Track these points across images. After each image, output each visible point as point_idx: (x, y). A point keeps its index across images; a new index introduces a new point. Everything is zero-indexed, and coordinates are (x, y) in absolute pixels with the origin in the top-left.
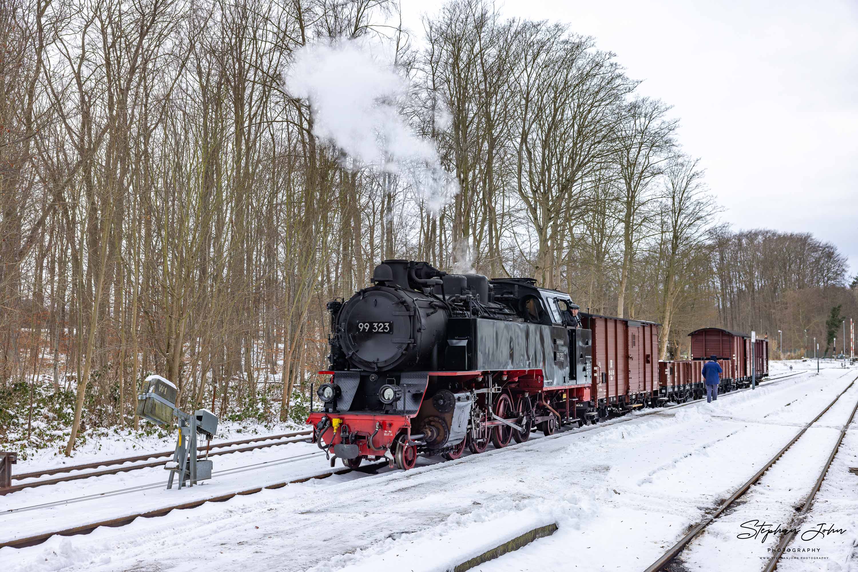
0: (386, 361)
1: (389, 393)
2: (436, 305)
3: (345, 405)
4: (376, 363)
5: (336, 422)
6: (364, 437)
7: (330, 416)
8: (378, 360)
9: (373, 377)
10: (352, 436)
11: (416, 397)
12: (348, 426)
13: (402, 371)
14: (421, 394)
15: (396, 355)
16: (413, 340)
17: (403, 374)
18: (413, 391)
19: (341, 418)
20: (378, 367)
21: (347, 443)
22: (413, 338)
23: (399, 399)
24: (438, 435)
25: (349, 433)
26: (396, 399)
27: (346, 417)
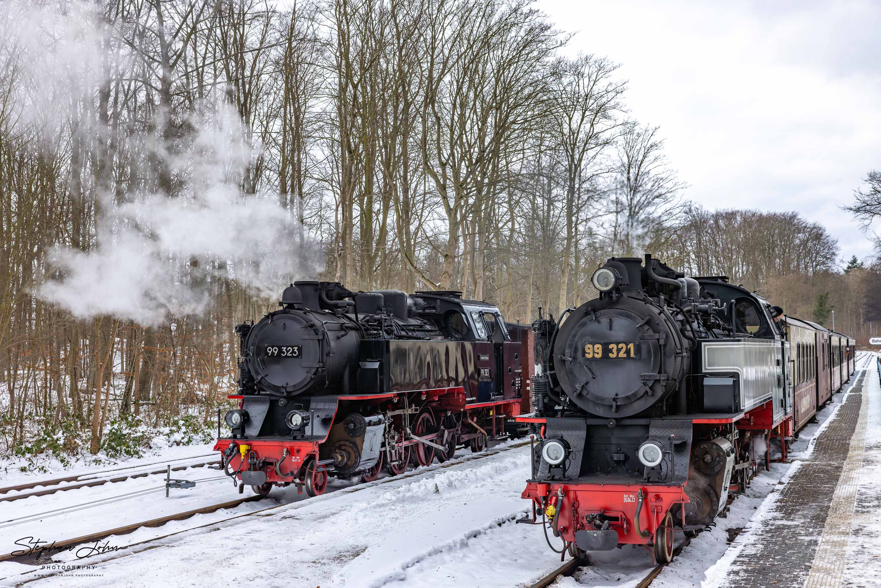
0: (295, 386)
1: (297, 419)
2: (347, 327)
3: (253, 431)
4: (285, 388)
5: (243, 448)
6: (272, 464)
7: (237, 441)
8: (287, 384)
9: (282, 402)
10: (259, 463)
11: (325, 422)
12: (256, 452)
13: (312, 395)
14: (330, 419)
15: (305, 379)
16: (321, 364)
17: (313, 398)
18: (323, 415)
19: (249, 445)
20: (287, 392)
21: (255, 470)
22: (322, 362)
23: (307, 424)
24: (349, 459)
25: (257, 460)
26: (303, 425)
27: (254, 443)
